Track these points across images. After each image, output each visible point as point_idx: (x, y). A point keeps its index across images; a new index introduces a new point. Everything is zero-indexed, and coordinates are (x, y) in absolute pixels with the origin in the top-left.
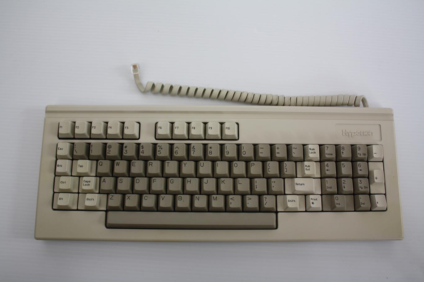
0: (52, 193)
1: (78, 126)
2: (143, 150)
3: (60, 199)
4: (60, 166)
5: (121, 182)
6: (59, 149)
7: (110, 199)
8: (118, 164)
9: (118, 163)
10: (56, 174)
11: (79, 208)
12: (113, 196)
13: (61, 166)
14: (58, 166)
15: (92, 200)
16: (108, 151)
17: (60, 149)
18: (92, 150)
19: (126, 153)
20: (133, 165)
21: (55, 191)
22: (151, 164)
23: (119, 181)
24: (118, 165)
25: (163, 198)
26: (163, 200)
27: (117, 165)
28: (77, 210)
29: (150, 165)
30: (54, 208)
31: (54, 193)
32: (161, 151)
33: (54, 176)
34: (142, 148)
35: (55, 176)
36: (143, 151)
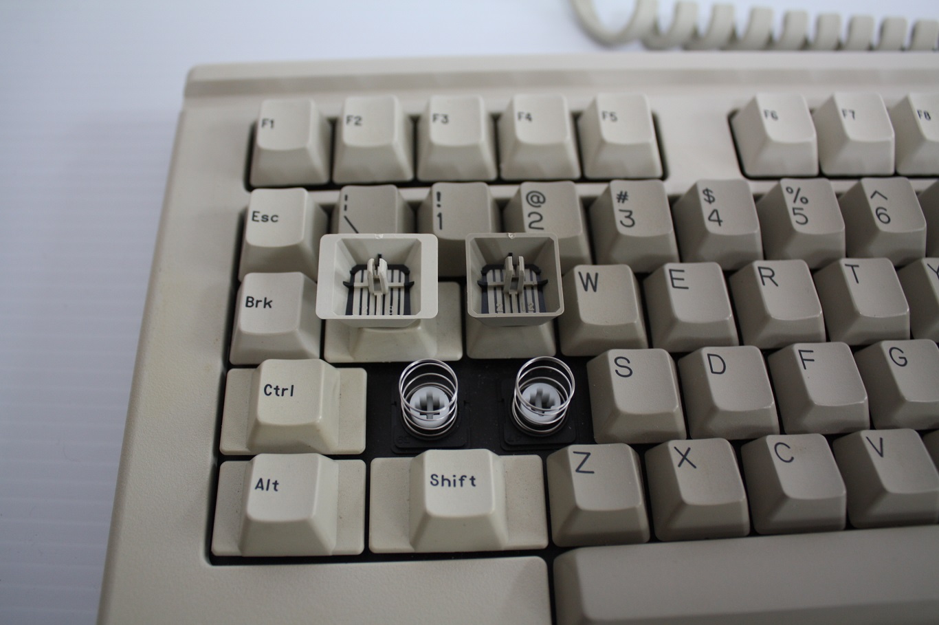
0: (209, 459)
1: (355, 115)
2: (714, 206)
3: (260, 484)
4: (261, 305)
5: (625, 372)
6: (259, 217)
7: (577, 470)
8: (591, 283)
9: (588, 276)
10: (232, 360)
11: (377, 545)
12: (588, 454)
13: (267, 304)
14: (250, 302)
15: (467, 482)
16: (529, 215)
17: (265, 219)
18: (440, 215)
19: (630, 222)
20: (677, 283)
21: (227, 446)
22: (770, 277)
23: (613, 367)
24: (595, 289)
25: (878, 447)
26: (881, 455)
27: (586, 288)
28: (368, 556)
29: (767, 280)
30: (220, 548)
31: (220, 457)
32: (807, 210)
33: (218, 365)
34: (710, 202)
35: (228, 366)
36: (715, 211)
